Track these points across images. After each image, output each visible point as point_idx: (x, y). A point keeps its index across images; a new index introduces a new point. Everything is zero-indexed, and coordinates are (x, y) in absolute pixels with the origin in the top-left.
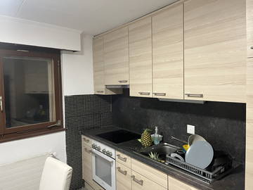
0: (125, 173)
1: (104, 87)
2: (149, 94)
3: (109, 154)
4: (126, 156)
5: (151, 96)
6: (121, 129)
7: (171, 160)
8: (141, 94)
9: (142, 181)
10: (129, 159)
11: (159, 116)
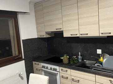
0: (67, 78)
1: (45, 33)
2: (77, 35)
3: (55, 70)
4: (67, 69)
5: (78, 36)
6: (54, 56)
7: (95, 67)
8: (71, 35)
9: (79, 81)
10: (69, 70)
11: (79, 46)
